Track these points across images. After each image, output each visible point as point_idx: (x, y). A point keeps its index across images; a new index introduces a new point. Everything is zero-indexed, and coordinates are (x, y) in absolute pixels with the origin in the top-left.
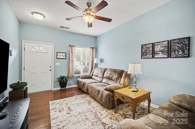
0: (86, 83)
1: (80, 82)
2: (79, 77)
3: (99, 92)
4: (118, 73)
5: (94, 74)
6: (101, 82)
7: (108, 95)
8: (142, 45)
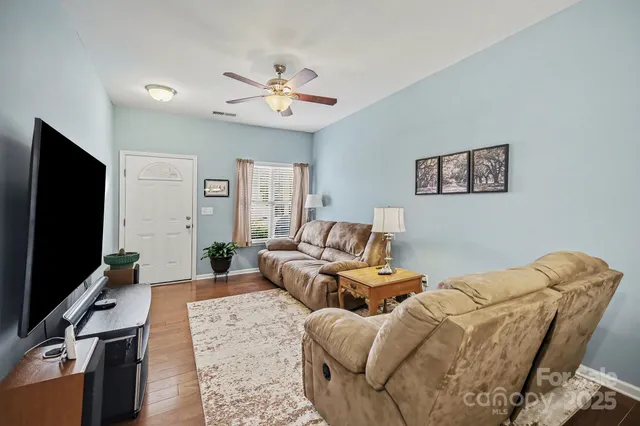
0: (278, 261)
1: (265, 259)
2: (263, 246)
3: (306, 277)
4: (359, 234)
5: (305, 237)
6: (319, 258)
7: (325, 284)
8: (417, 161)
